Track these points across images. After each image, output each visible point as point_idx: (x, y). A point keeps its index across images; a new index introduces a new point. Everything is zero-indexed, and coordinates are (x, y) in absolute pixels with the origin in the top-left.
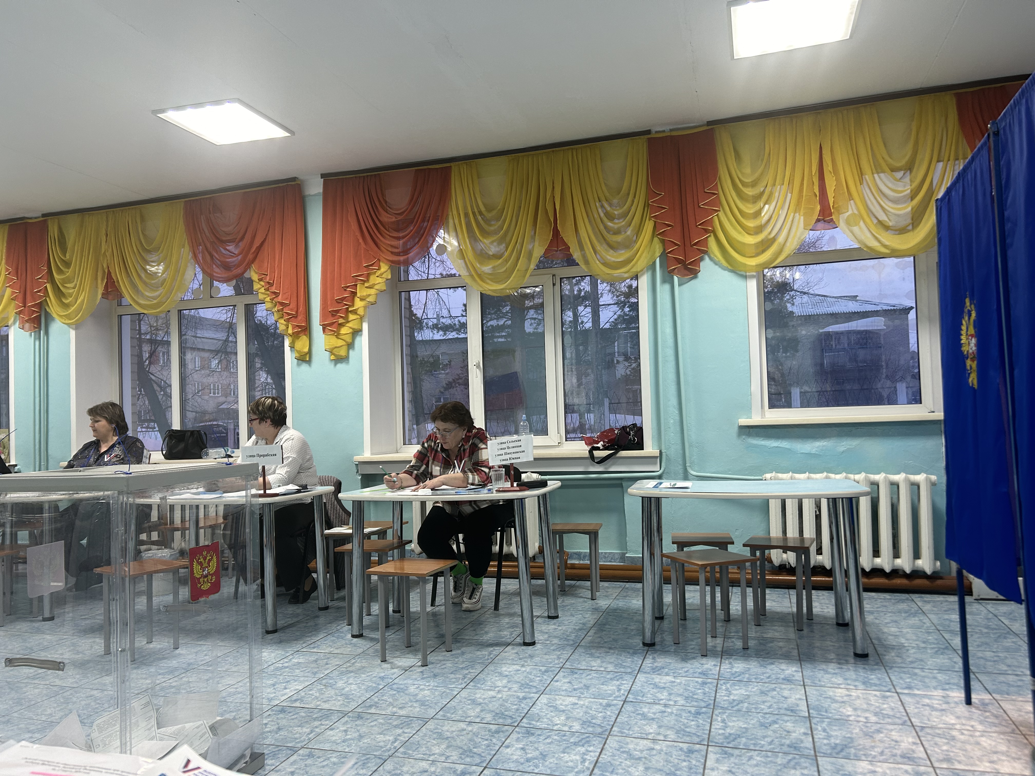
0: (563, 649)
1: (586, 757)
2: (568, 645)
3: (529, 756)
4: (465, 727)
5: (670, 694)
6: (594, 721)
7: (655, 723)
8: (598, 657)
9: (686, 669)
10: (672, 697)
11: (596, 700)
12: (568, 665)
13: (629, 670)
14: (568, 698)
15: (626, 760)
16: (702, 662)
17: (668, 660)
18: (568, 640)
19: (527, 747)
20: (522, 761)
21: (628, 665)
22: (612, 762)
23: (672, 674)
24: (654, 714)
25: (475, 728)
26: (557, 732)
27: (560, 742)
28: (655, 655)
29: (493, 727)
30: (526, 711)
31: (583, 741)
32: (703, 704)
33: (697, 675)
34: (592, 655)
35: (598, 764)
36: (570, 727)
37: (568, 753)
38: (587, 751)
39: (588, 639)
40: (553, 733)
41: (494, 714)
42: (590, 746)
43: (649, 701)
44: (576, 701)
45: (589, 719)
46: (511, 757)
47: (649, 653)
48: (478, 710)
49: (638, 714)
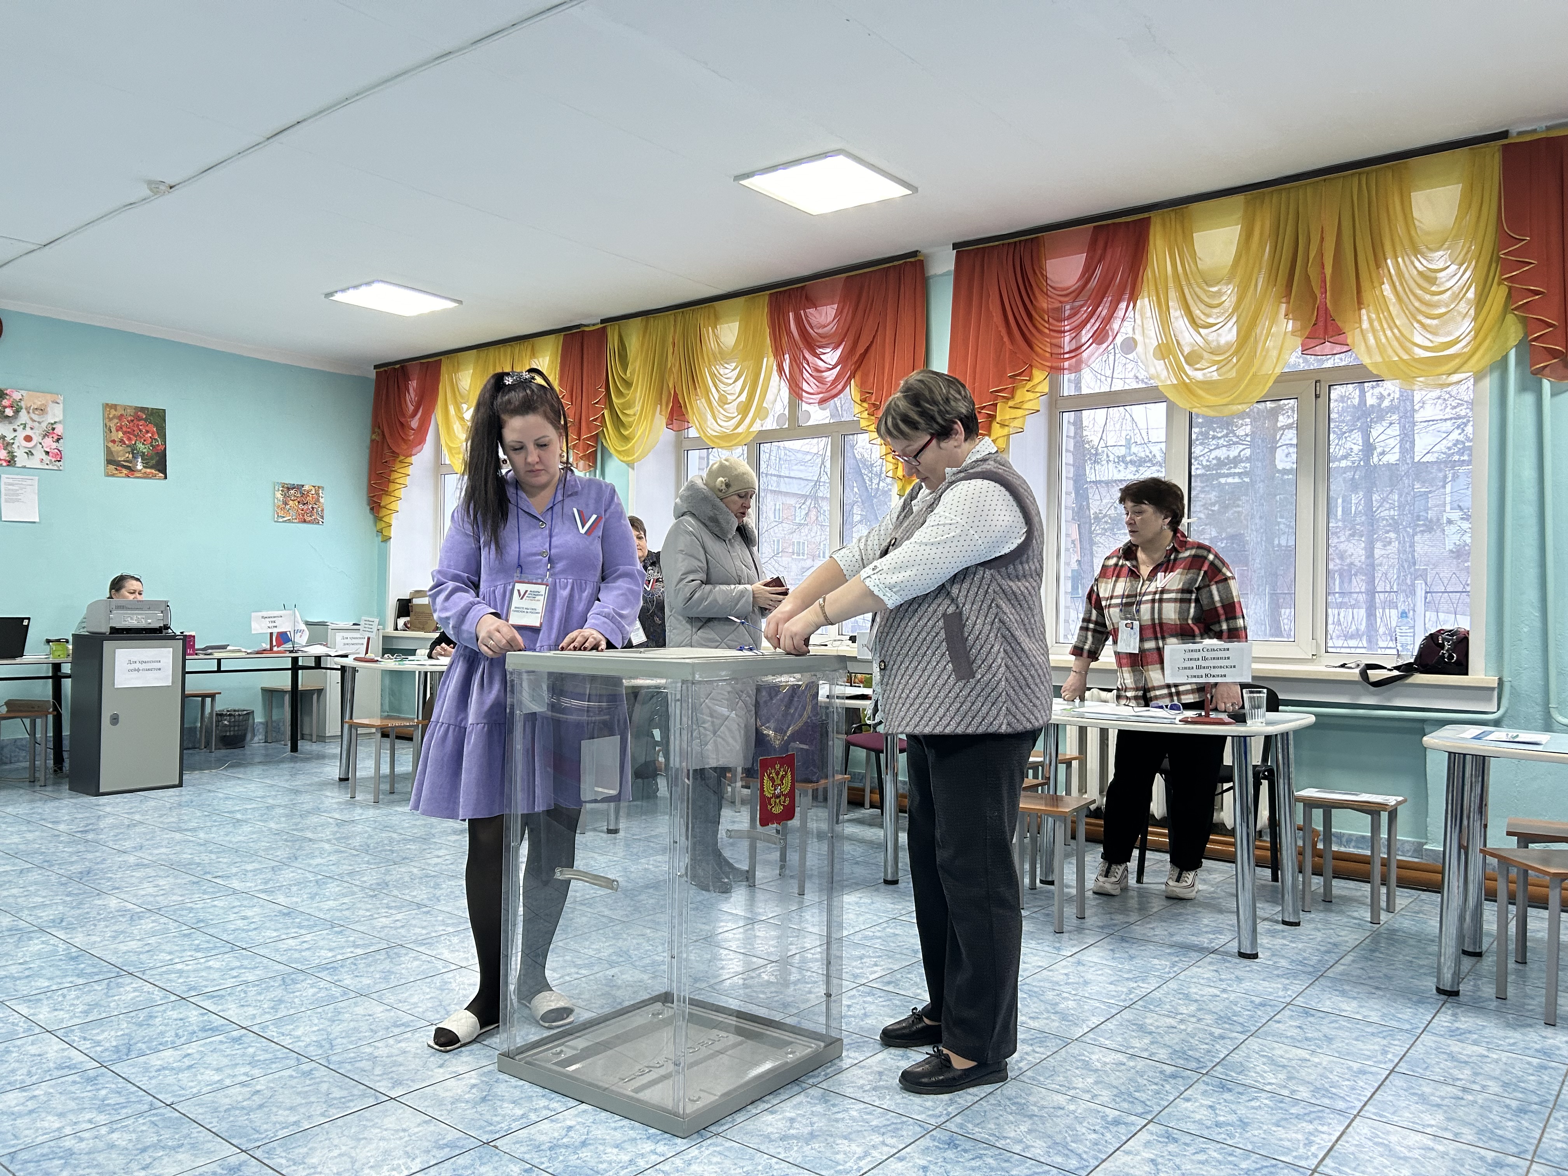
0: (1295, 978)
1: (1312, 1138)
2: (1304, 972)
3: (1222, 1119)
4: (1125, 1060)
5: (1476, 1074)
6: (1334, 1090)
7: (1440, 1111)
8: (1354, 998)
9: (1512, 1041)
10: (1478, 1079)
11: (1342, 1061)
12: (1300, 1001)
13: (1408, 1027)
14: (1294, 1050)
15: (1382, 1156)
16: (1544, 1034)
17: (1480, 1022)
18: (1305, 965)
19: (1218, 1106)
20: (1209, 1123)
21: (1406, 1017)
22: (1357, 1155)
23: (1484, 1044)
24: (1443, 1098)
25: (1140, 1064)
26: (1269, 1095)
27: (1272, 1109)
28: (1458, 1011)
29: (1169, 1070)
30: (1222, 1056)
31: (1313, 1116)
32: (1535, 1099)
33: (1530, 1052)
34: (1343, 993)
35: (1332, 1153)
36: (1293, 1092)
37: (1284, 1127)
38: (1317, 1130)
39: (1339, 968)
40: (1264, 1095)
41: (1170, 1051)
42: (1323, 1125)
43: (1436, 1078)
44: (1308, 1057)
45: (1327, 1085)
46: (1192, 1115)
47: (1447, 1005)
48: (1147, 1041)
49: (1414, 1094)
